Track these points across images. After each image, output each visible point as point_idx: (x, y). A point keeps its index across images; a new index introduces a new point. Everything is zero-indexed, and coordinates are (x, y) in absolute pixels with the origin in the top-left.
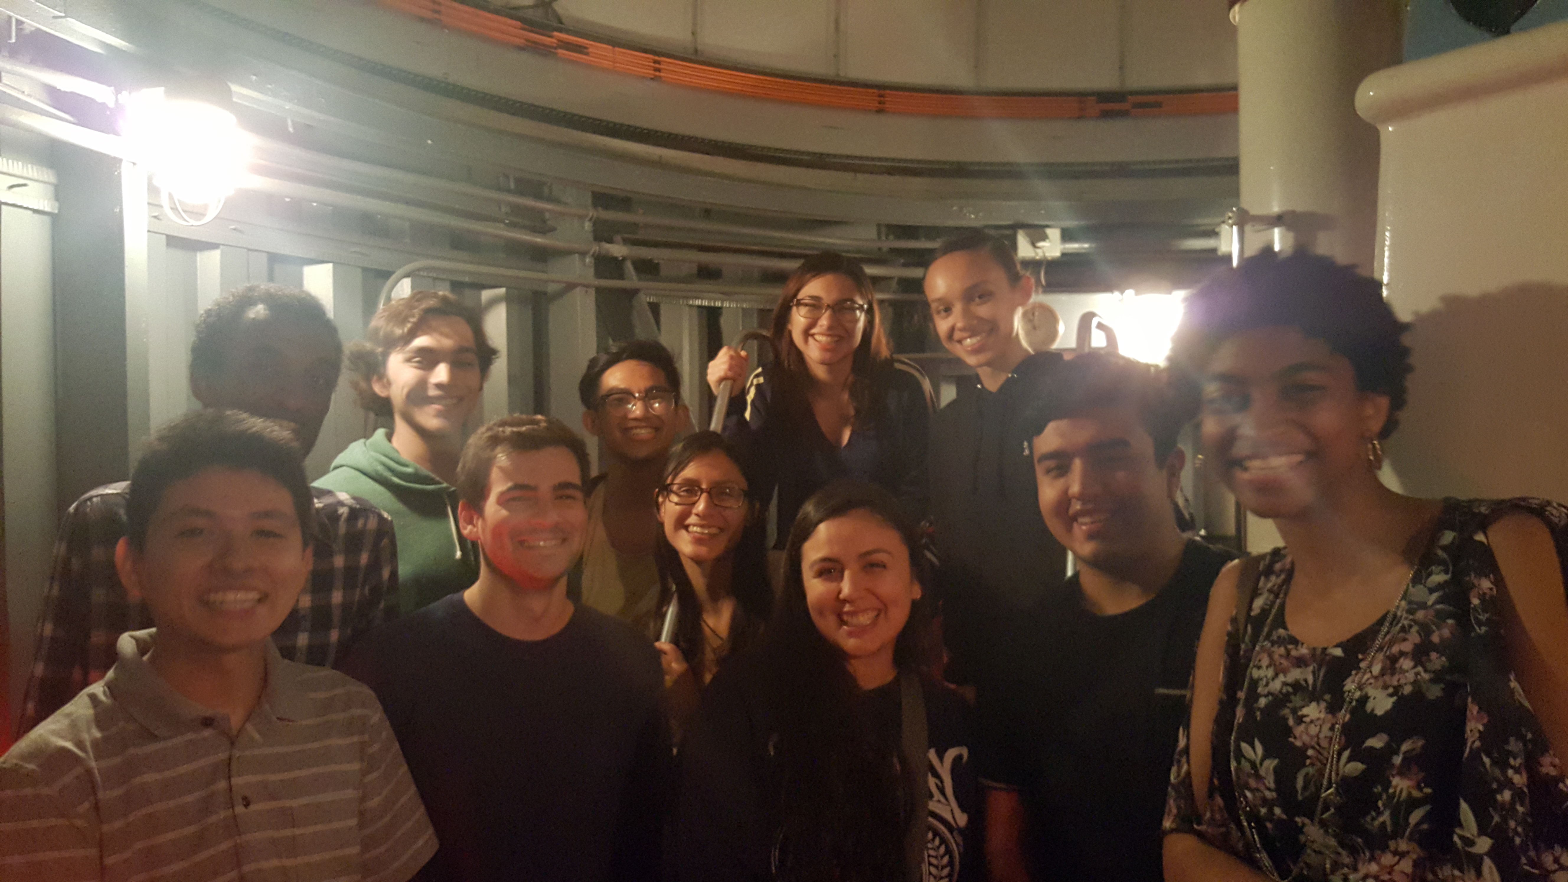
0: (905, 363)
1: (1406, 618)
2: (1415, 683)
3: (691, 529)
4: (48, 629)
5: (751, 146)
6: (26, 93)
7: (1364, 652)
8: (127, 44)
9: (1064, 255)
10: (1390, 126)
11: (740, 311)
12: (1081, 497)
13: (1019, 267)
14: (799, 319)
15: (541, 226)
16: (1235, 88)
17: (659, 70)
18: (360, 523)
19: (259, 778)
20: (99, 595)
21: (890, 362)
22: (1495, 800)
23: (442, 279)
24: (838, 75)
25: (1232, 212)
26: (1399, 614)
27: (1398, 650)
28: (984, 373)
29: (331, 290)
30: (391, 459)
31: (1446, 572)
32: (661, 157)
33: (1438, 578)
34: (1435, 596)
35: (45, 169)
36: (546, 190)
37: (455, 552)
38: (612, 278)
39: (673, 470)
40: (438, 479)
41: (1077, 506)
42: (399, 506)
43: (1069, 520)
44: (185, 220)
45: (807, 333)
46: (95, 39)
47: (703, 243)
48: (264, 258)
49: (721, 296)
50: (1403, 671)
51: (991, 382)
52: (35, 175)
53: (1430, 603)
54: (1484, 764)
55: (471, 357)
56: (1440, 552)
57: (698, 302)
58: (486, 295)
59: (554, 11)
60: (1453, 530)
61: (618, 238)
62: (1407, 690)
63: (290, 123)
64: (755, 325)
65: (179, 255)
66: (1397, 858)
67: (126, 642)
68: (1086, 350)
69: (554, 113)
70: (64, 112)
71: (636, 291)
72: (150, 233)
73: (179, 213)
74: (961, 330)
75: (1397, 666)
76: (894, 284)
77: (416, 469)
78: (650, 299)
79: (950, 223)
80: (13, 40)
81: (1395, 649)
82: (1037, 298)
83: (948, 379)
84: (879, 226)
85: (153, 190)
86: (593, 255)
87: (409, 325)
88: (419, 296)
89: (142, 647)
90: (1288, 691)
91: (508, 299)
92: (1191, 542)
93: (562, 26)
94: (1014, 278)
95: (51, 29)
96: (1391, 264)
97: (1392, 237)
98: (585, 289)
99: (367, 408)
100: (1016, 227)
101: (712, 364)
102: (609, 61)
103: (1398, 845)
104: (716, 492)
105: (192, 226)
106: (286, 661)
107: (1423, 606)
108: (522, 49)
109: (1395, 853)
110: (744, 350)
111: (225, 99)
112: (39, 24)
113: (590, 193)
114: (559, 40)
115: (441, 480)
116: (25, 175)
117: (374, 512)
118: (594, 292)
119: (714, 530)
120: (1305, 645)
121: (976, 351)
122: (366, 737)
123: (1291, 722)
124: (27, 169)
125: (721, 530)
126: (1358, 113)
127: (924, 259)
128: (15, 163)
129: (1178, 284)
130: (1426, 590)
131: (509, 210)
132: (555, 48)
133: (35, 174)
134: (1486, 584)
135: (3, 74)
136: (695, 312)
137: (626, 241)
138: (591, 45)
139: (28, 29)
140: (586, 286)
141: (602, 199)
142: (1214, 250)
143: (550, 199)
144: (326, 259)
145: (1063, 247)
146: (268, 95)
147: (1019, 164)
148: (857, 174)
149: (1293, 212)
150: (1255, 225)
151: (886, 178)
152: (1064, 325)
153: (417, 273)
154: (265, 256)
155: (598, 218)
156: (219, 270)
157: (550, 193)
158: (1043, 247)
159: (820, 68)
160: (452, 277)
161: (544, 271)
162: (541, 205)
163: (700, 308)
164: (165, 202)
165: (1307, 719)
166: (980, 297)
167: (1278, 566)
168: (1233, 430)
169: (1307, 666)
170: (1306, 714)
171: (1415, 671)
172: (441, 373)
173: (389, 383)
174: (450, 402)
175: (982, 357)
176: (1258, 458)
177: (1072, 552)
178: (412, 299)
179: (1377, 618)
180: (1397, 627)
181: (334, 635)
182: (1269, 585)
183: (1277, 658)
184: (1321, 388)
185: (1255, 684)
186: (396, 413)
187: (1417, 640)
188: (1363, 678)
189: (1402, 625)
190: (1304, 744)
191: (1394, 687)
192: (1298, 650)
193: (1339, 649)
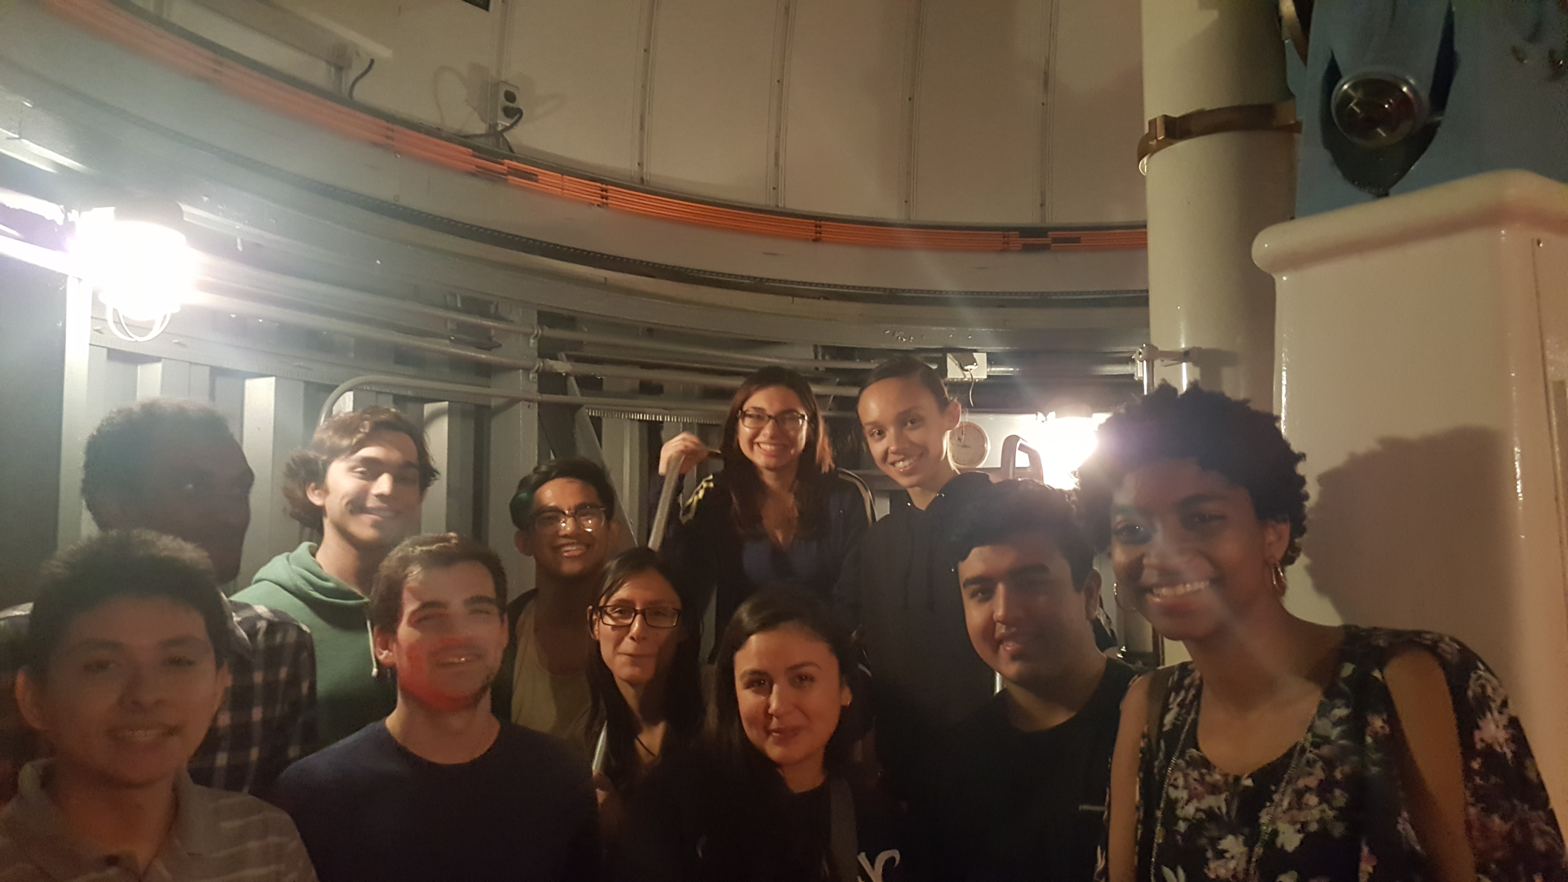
0: (850, 476)
1: (1311, 752)
2: (1321, 821)
7: (1277, 784)
8: (80, 165)
9: (989, 377)
10: (1284, 276)
12: (1004, 622)
13: (947, 390)
14: (745, 430)
15: (486, 342)
16: (1144, 226)
17: (606, 197)
18: (278, 638)
21: (835, 472)
23: (384, 393)
24: (777, 206)
25: (1144, 346)
26: (1306, 745)
27: (1304, 785)
28: (914, 493)
29: (272, 404)
30: (313, 574)
31: (1348, 706)
32: (605, 278)
33: (1341, 712)
34: (1337, 730)
36: (492, 309)
37: (372, 670)
38: (555, 393)
39: (607, 591)
40: (360, 593)
41: (1001, 630)
42: (319, 622)
43: (996, 644)
44: (131, 336)
45: (752, 442)
46: (48, 160)
47: (646, 361)
49: (660, 410)
50: (1309, 808)
51: (921, 501)
53: (1333, 738)
55: (414, 474)
56: (1341, 684)
57: (640, 416)
58: (428, 408)
59: (506, 141)
60: (1353, 663)
61: (563, 355)
62: (1313, 827)
63: (239, 241)
65: (118, 367)
67: (27, 773)
68: (1010, 471)
70: (13, 229)
71: (580, 406)
72: (92, 347)
73: (123, 328)
74: (894, 453)
77: (339, 584)
78: (592, 413)
79: (883, 346)
81: (1301, 783)
82: (966, 418)
83: (882, 494)
84: (816, 347)
85: (97, 304)
86: (537, 371)
90: (1201, 818)
91: (450, 412)
93: (511, 154)
94: (943, 404)
97: (1288, 377)
98: (528, 403)
100: (946, 351)
102: (557, 188)
104: (650, 613)
105: (136, 340)
106: (201, 787)
107: (1326, 740)
108: (473, 175)
111: (175, 219)
113: (536, 312)
114: (509, 167)
115: (363, 595)
117: (292, 626)
118: (537, 406)
120: (1218, 771)
121: (907, 473)
122: (282, 867)
123: (1210, 854)
126: (1255, 263)
127: (860, 380)
130: (1329, 723)
131: (455, 327)
132: (506, 175)
134: (1378, 723)
136: (637, 423)
137: (569, 358)
138: (540, 173)
140: (530, 401)
141: (547, 318)
142: (1129, 377)
143: (498, 318)
144: (270, 373)
145: (989, 370)
146: (219, 215)
147: (947, 292)
148: (795, 299)
149: (1199, 349)
150: (1163, 361)
151: (822, 302)
152: (991, 445)
153: (360, 387)
154: (207, 369)
155: (542, 336)
156: (159, 383)
157: (497, 308)
158: (971, 369)
159: (760, 199)
160: (394, 391)
161: (488, 387)
162: (485, 322)
163: (642, 421)
164: (108, 316)
165: (1228, 855)
166: (912, 423)
167: (1187, 681)
168: (1140, 559)
169: (1220, 793)
170: (1225, 848)
171: (1320, 808)
172: (384, 484)
173: (326, 492)
174: (388, 514)
175: (913, 479)
176: (1166, 586)
177: (999, 673)
178: (357, 414)
179: (1284, 751)
180: (1304, 760)
181: (254, 754)
182: (1179, 699)
183: (1191, 780)
184: (1222, 517)
185: (1172, 804)
186: (327, 523)
187: (1322, 776)
188: (1275, 811)
189: (1307, 760)
190: (1217, 876)
191: (1301, 823)
192: (1211, 775)
193: (1250, 779)
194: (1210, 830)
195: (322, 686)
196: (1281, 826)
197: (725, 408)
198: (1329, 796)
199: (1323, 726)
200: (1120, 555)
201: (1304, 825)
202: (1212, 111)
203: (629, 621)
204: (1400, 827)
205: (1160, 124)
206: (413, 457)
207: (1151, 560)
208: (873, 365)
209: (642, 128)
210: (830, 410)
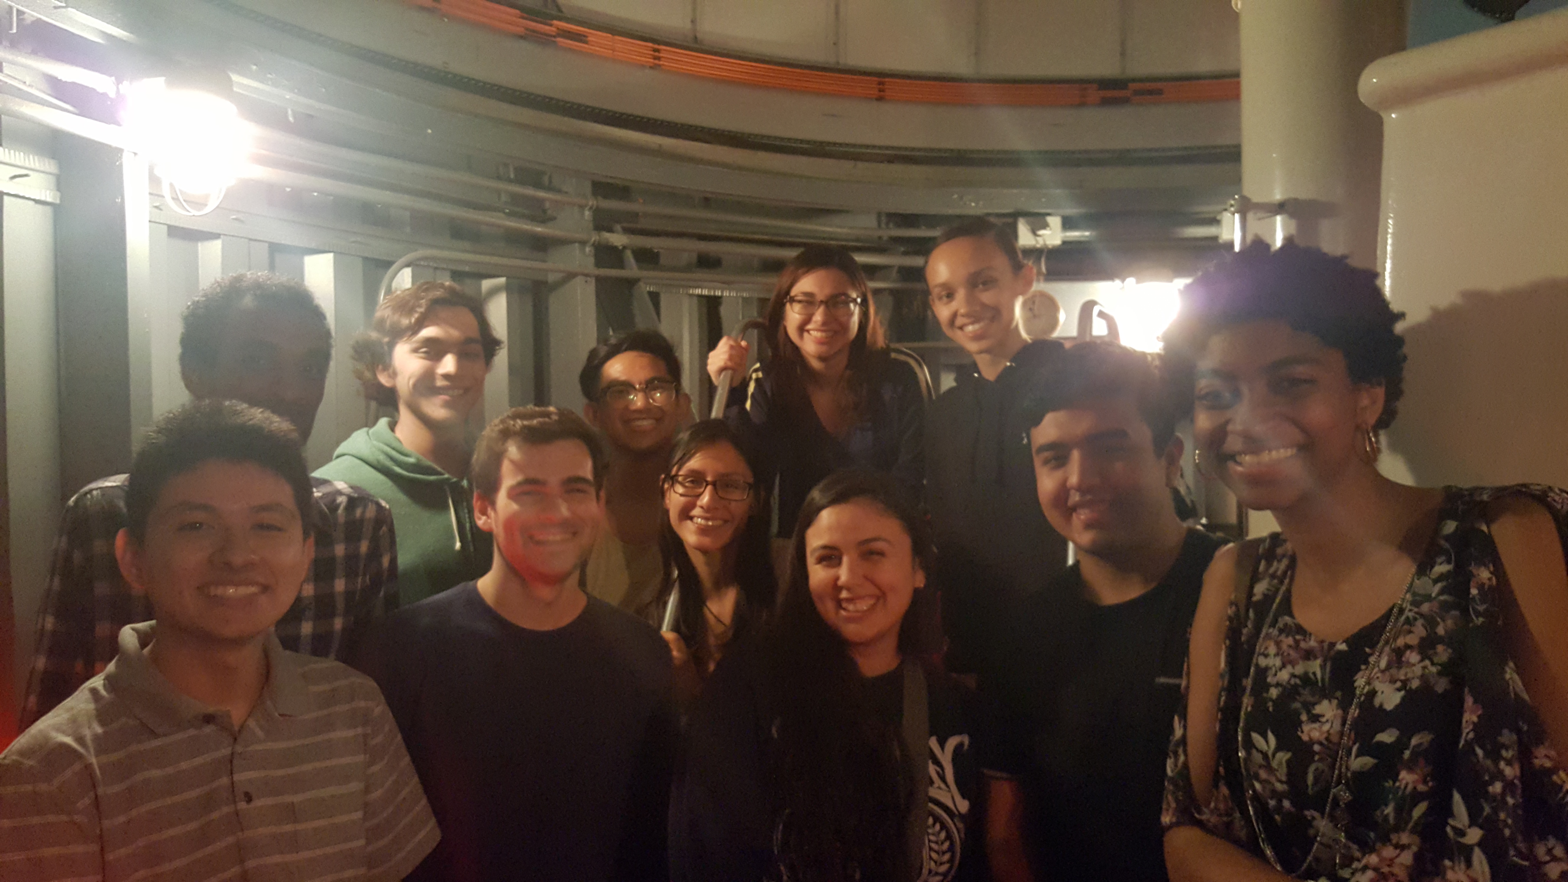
0: (903, 354)
1: (1410, 610)
2: (1423, 677)
3: (695, 520)
4: (50, 623)
5: (750, 135)
6: (28, 83)
7: (1373, 646)
8: (128, 34)
9: (1064, 243)
10: (1394, 113)
11: (740, 301)
12: (1079, 489)
13: (1020, 255)
14: (793, 315)
15: (541, 215)
16: (1237, 75)
17: (659, 58)
18: (358, 512)
19: (262, 774)
20: (101, 588)
21: (887, 351)
22: (1487, 792)
23: (443, 269)
24: (838, 63)
25: (1234, 199)
26: (1404, 606)
27: (1403, 643)
28: (983, 361)
29: (332, 280)
30: (394, 449)
31: (1449, 562)
32: (660, 145)
33: (1441, 568)
34: (1438, 587)
35: (46, 160)
36: (546, 179)
37: (454, 544)
38: (612, 267)
39: (678, 461)
40: (439, 469)
41: (1075, 497)
42: (401, 497)
43: (1068, 511)
44: (188, 211)
45: (802, 329)
46: (96, 29)
47: (703, 232)
48: (265, 248)
49: (719, 285)
50: (1410, 665)
51: (989, 371)
52: (37, 166)
53: (1433, 595)
54: (1476, 755)
55: (478, 348)
56: (1443, 543)
57: (698, 291)
58: (487, 284)
59: (554, 1)
60: (1455, 520)
61: (618, 227)
62: (1415, 684)
63: (290, 112)
64: (755, 314)
65: (180, 245)
66: (1398, 851)
67: (128, 635)
68: (1088, 339)
69: (554, 102)
70: (65, 102)
71: (637, 280)
72: (153, 224)
73: (181, 203)
74: (964, 316)
75: (1404, 659)
76: (894, 274)
77: (418, 459)
78: (650, 288)
79: (951, 211)
80: (14, 31)
81: (1400, 642)
83: (949, 367)
84: (879, 215)
85: (154, 180)
86: (593, 245)
87: (416, 315)
88: (425, 287)
89: (144, 639)
90: (1295, 683)
91: (508, 288)
92: (1192, 532)
93: (560, 14)
94: (1017, 267)
95: (53, 19)
96: (1394, 252)
97: (1394, 225)
98: (586, 278)
99: (369, 397)
100: (1016, 215)
101: (712, 354)
102: (608, 49)
103: (1399, 838)
104: (721, 484)
105: (194, 216)
106: (288, 652)
107: (1428, 598)
108: (522, 37)
109: (1397, 846)
110: (745, 340)
111: (226, 89)
112: (40, 14)
113: (590, 182)
114: (558, 29)
115: (443, 471)
116: (27, 165)
117: (372, 501)
118: (594, 281)
119: (719, 523)
120: (1313, 638)
121: (976, 338)
122: (369, 730)
123: (1304, 717)
124: (29, 160)
125: (726, 521)
126: (1362, 100)
127: (924, 247)
128: (17, 153)
129: (1179, 271)
130: (1430, 581)
131: (509, 199)
132: (554, 37)
133: (37, 164)
134: (1484, 574)
135: (4, 64)
136: (695, 300)
137: (628, 231)
138: (590, 33)
139: (29, 20)
140: (586, 275)
141: (602, 188)
142: (1215, 238)
143: (550, 189)
144: (327, 249)
145: (1063, 235)
146: (268, 85)
148: (857, 163)
149: (1296, 200)
150: (1257, 214)
151: (882, 166)
152: (1065, 313)
153: (418, 263)
154: (267, 245)
155: (597, 207)
156: (220, 260)
157: (550, 182)
158: (1044, 235)
159: (820, 56)
160: (454, 268)
161: (544, 261)
162: (541, 194)
163: (700, 296)
164: (166, 191)
165: (1324, 720)
166: (984, 284)
167: (1279, 551)
168: (1225, 425)
169: (1316, 659)
170: (1320, 713)
171: (1422, 664)
172: (448, 364)
173: (394, 373)
174: (456, 392)
175: (983, 345)
176: (1250, 453)
178: (415, 289)
179: (1383, 612)
180: (1402, 619)
181: (338, 623)
182: (1270, 571)
183: (1284, 647)
184: (1311, 381)
185: (1262, 672)
186: (401, 403)
187: (1423, 633)
188: (1371, 673)
189: (1408, 618)
190: (1311, 739)
191: (1401, 681)
192: (1306, 642)
193: (1344, 644)
194: (1306, 694)
195: (402, 562)
196: (1378, 686)
198: (1431, 652)
199: (1424, 585)
200: (1203, 421)
201: (1405, 683)
203: (700, 491)
204: (1508, 676)
207: (1236, 426)
208: (936, 233)
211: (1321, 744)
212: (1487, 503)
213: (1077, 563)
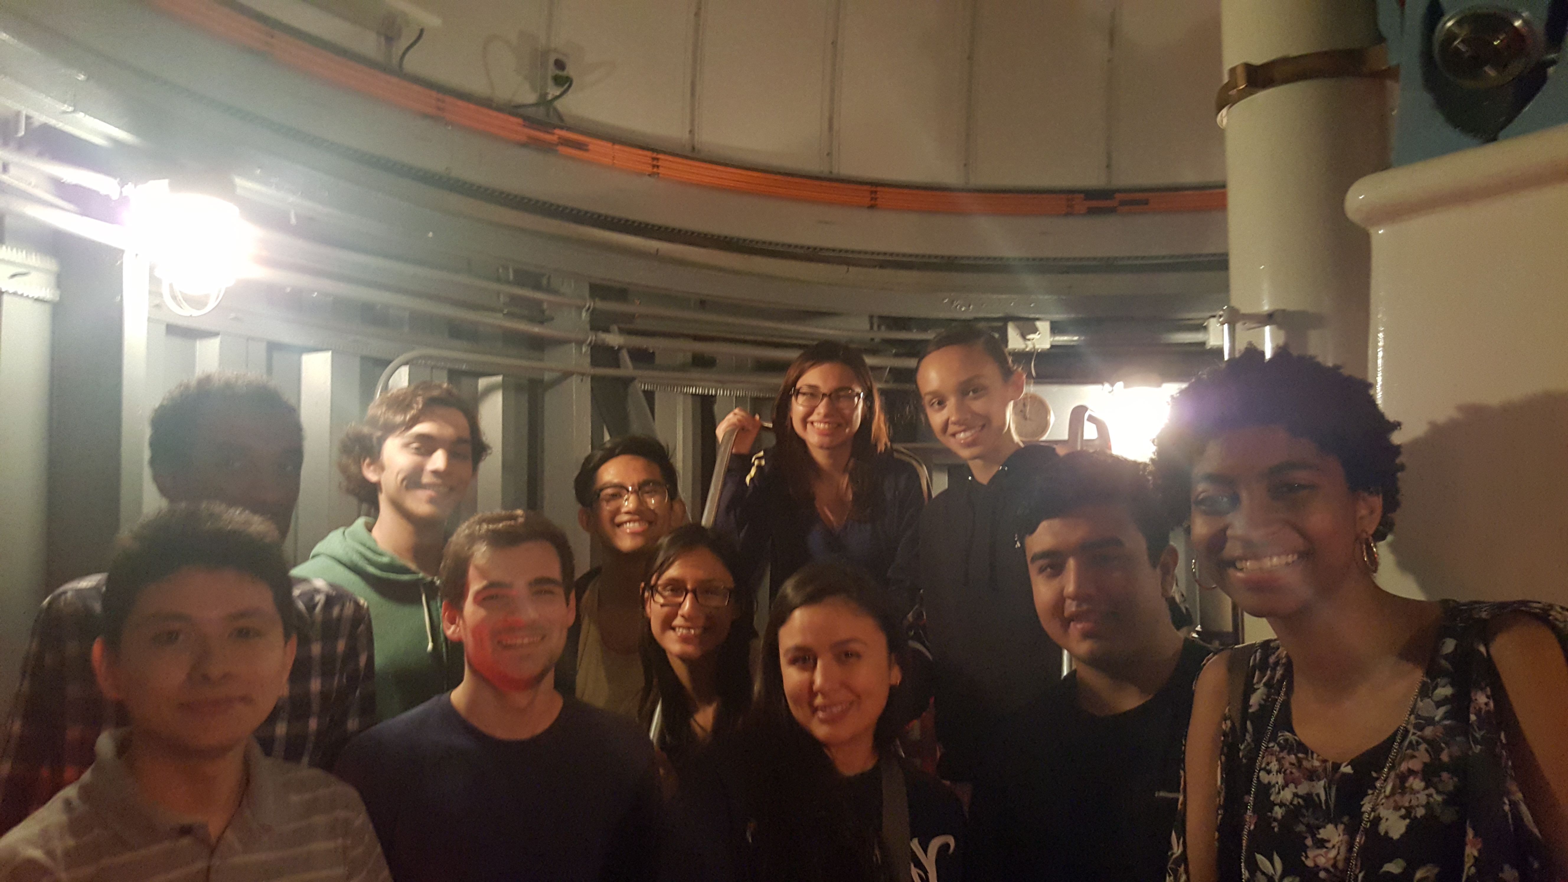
0: (904, 453)
1: (1414, 734)
2: (1428, 806)
3: (678, 630)
4: (18, 725)
6: (32, 185)
9: (1052, 347)
10: (1381, 229)
11: (734, 400)
12: (1076, 597)
13: (1010, 360)
14: (798, 407)
15: (539, 315)
16: (1223, 186)
17: (657, 167)
18: (336, 611)
20: (73, 691)
21: (888, 452)
23: (440, 368)
24: (831, 172)
25: (1223, 309)
26: (1408, 728)
27: (1406, 768)
28: (976, 466)
29: (330, 376)
30: (369, 548)
31: (1450, 684)
33: (1444, 691)
34: (1442, 711)
35: (47, 258)
36: (544, 281)
37: (427, 644)
38: (607, 367)
39: (657, 569)
40: (415, 568)
41: (1071, 607)
42: (376, 597)
43: (1066, 622)
44: (185, 310)
45: (805, 421)
46: (104, 133)
47: (699, 333)
48: (263, 346)
49: (715, 384)
50: (1413, 792)
51: (982, 474)
53: (1437, 718)
55: (465, 448)
56: (1443, 662)
57: (693, 390)
58: (483, 382)
59: (555, 110)
60: (1454, 638)
61: (615, 328)
62: (1420, 812)
63: (292, 215)
65: (178, 342)
70: (69, 203)
71: (632, 379)
72: (150, 322)
73: (180, 302)
74: (954, 423)
75: (1407, 785)
76: (889, 374)
77: (392, 558)
78: (644, 387)
79: (941, 315)
80: (22, 134)
81: (1404, 767)
82: (1030, 389)
83: (942, 468)
84: (871, 317)
85: (154, 280)
86: (589, 345)
87: (412, 412)
88: (422, 385)
89: (120, 747)
90: (1299, 804)
91: (504, 386)
93: (562, 123)
94: (1007, 373)
95: (60, 123)
96: (1385, 365)
97: (1384, 339)
98: (581, 377)
100: (1006, 320)
102: (608, 157)
104: (701, 591)
105: (194, 315)
107: (1430, 721)
108: (524, 145)
111: (228, 191)
112: (49, 118)
113: (588, 283)
114: (560, 138)
115: (417, 570)
116: (28, 263)
117: (350, 600)
118: (590, 380)
119: (700, 630)
120: (1315, 757)
121: (968, 445)
122: (349, 841)
123: (1309, 842)
124: (30, 258)
126: (1348, 216)
127: (917, 350)
128: (18, 253)
129: (1169, 375)
130: (1433, 703)
131: (507, 301)
132: (556, 145)
133: (38, 263)
134: (1482, 699)
135: (11, 166)
136: (689, 401)
137: (622, 331)
138: (591, 142)
139: (36, 124)
140: (582, 374)
141: (599, 290)
142: (1203, 344)
143: (549, 290)
144: (325, 348)
145: (1052, 339)
147: (1008, 259)
148: (851, 269)
149: (1283, 311)
150: (1245, 324)
151: (877, 272)
152: (1055, 416)
153: (415, 361)
154: (265, 343)
155: (594, 309)
156: (217, 358)
157: (549, 282)
158: (1033, 339)
159: (814, 166)
160: (449, 365)
161: (541, 360)
162: (538, 295)
163: (694, 395)
164: (165, 291)
165: (1329, 845)
166: (975, 391)
167: (1272, 660)
168: (1224, 530)
169: (1319, 780)
170: (1325, 838)
171: (1427, 792)
172: (438, 460)
173: (382, 468)
174: (443, 490)
175: (975, 451)
176: (1250, 559)
177: (1067, 650)
178: (412, 387)
179: (1387, 735)
180: (1406, 743)
181: (313, 724)
182: (1265, 680)
183: (1287, 765)
184: (1312, 487)
185: (1265, 789)
186: (383, 500)
187: (1426, 758)
188: (1378, 798)
189: (1411, 742)
190: (1316, 866)
191: (1405, 808)
192: (1309, 761)
193: (1349, 767)
194: (1308, 817)
195: (379, 660)
196: (1383, 812)
197: (779, 381)
198: (1436, 780)
199: (1426, 707)
200: (1201, 527)
201: (1409, 810)
202: (1295, 58)
203: (681, 599)
205: (1241, 73)
206: (466, 434)
207: (1235, 532)
208: (930, 335)
209: (693, 94)
210: (886, 382)
211: (1326, 870)
212: (1485, 620)
213: (1072, 674)
